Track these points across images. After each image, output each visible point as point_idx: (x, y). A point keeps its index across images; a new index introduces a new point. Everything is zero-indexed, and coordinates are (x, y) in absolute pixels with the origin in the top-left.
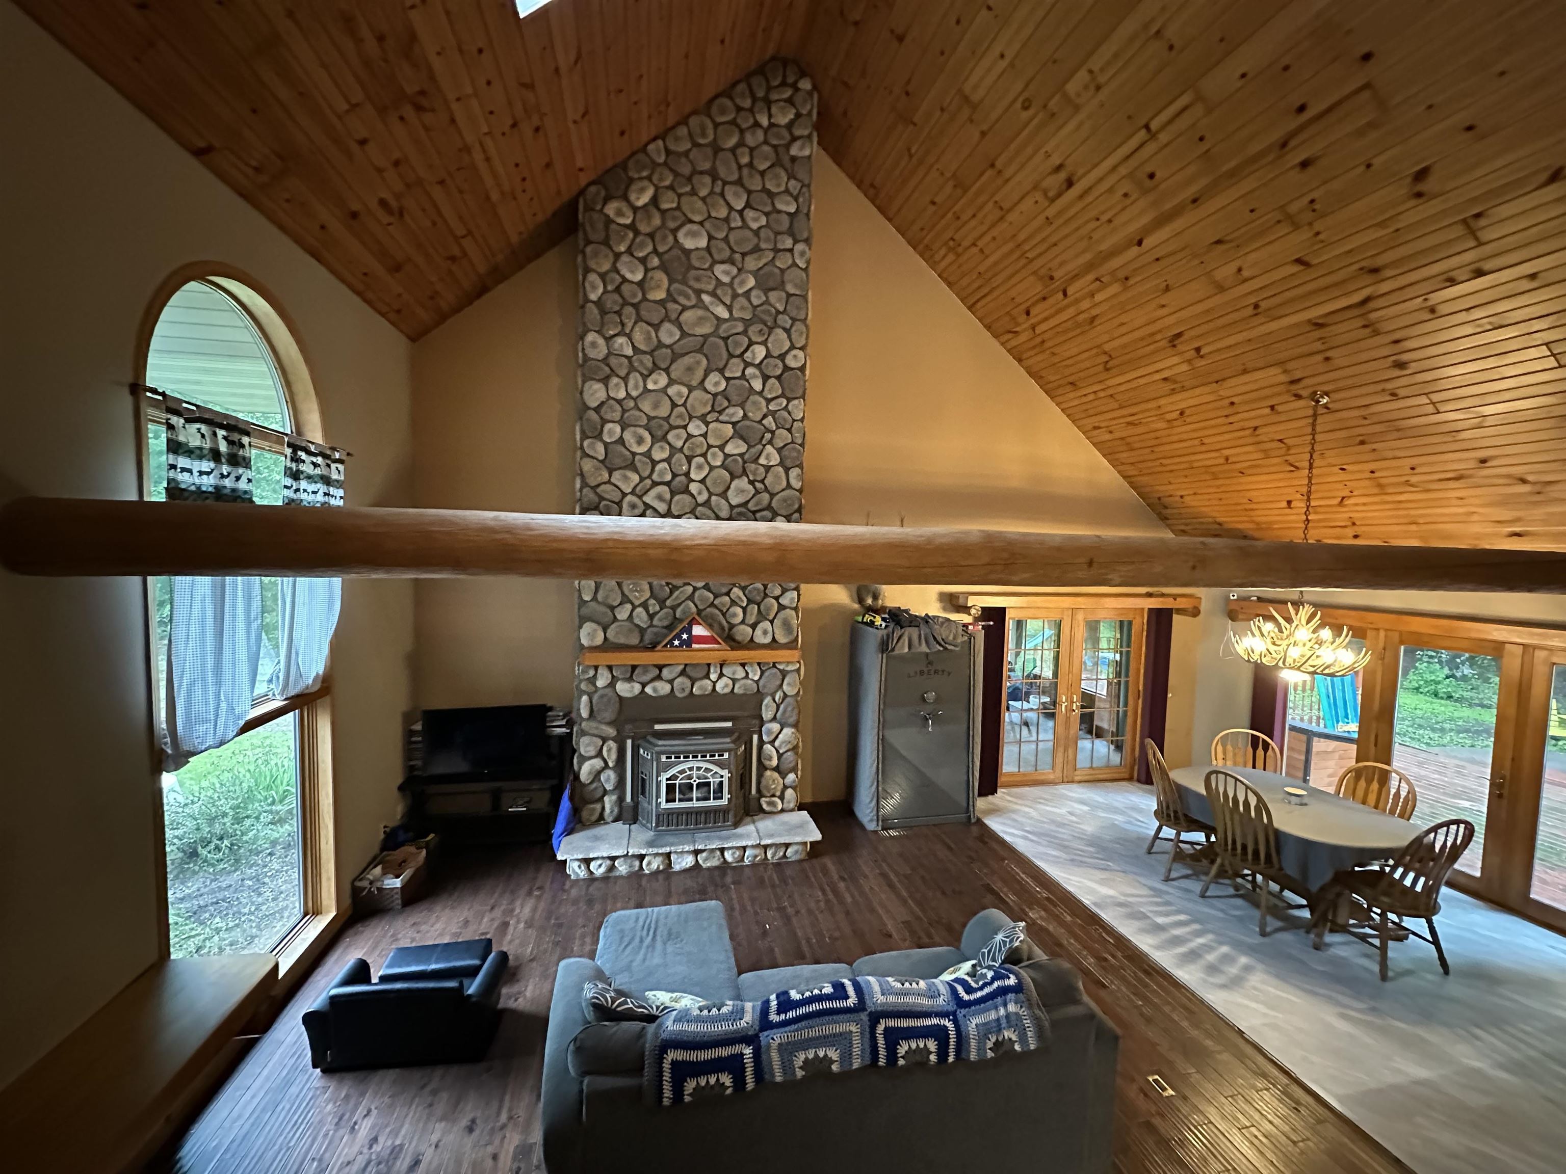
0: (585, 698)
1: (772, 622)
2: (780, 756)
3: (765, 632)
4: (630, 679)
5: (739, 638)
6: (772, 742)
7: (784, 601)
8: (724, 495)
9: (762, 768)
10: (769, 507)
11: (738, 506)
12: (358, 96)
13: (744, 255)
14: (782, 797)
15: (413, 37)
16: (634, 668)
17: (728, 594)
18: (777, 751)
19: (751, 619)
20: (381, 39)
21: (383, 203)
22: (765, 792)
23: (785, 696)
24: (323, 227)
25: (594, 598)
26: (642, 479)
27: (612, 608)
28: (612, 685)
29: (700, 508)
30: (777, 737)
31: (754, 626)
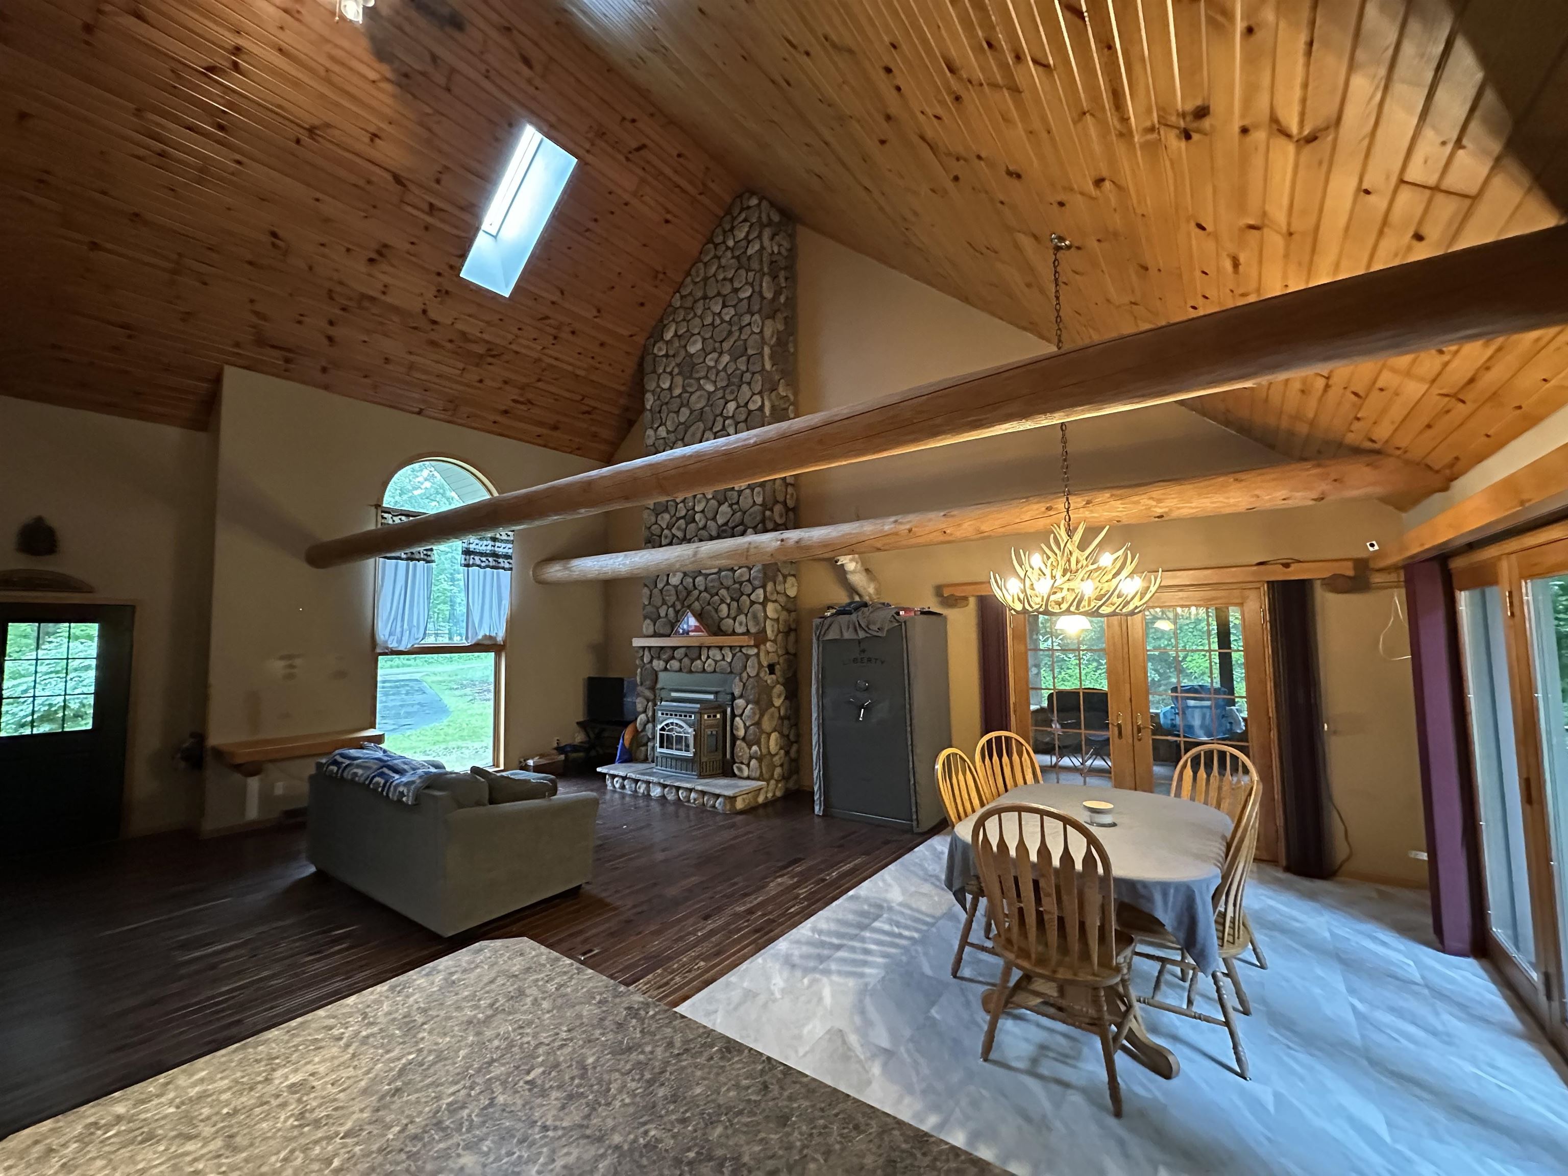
0: (639, 670)
1: (746, 615)
2: (746, 728)
3: (741, 624)
4: (659, 658)
5: (723, 628)
6: (741, 716)
7: (753, 597)
8: (714, 519)
9: (734, 738)
10: (742, 523)
11: (723, 525)
12: (461, 366)
13: (721, 342)
14: (748, 765)
15: (463, 334)
16: (662, 648)
17: (717, 594)
18: (745, 724)
19: (733, 615)
20: (451, 341)
21: (514, 401)
22: (737, 760)
23: (749, 676)
24: (495, 422)
25: (650, 603)
26: (671, 517)
27: (658, 609)
28: (651, 662)
29: (701, 532)
30: (743, 712)
31: (734, 619)
